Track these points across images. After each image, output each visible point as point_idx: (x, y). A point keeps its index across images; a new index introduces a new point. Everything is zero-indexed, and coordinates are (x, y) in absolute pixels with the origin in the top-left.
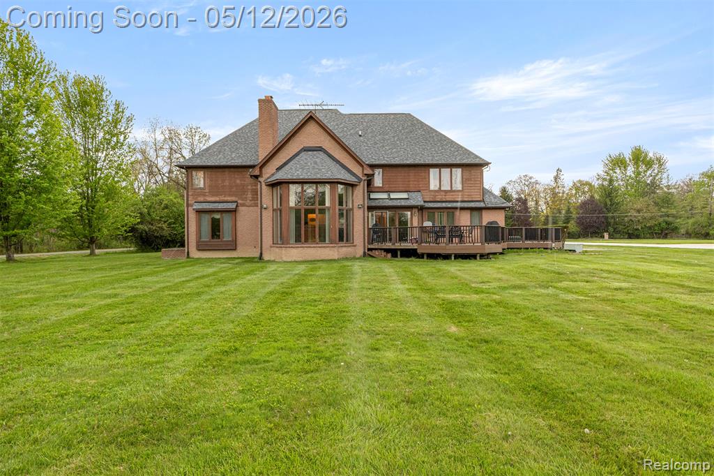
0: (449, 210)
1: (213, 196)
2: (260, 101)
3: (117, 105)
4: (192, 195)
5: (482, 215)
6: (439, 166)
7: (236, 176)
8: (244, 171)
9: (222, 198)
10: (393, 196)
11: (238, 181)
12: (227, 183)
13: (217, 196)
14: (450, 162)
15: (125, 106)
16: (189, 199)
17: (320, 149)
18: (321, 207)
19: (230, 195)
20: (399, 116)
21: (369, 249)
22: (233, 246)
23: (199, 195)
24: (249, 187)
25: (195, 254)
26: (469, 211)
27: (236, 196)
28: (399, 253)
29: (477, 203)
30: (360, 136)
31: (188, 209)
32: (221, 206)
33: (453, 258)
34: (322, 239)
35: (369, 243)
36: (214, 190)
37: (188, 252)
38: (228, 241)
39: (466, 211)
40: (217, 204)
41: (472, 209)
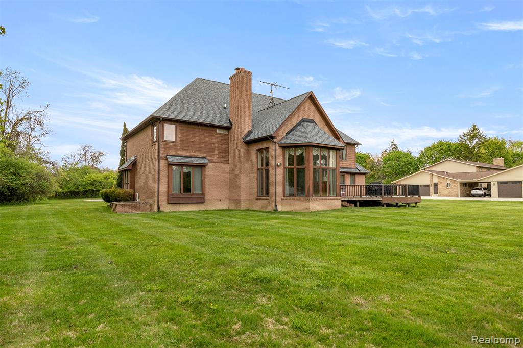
0: (341, 174)
1: (184, 150)
4: (164, 148)
5: (355, 178)
7: (205, 134)
8: (212, 130)
9: (192, 153)
11: (207, 139)
12: (197, 139)
13: (188, 150)
16: (161, 151)
19: (200, 151)
22: (201, 200)
23: (171, 148)
24: (216, 145)
25: (165, 207)
26: (350, 175)
27: (205, 152)
28: (358, 203)
31: (159, 162)
32: (194, 161)
36: (185, 144)
37: (158, 206)
38: (198, 195)
40: (189, 159)
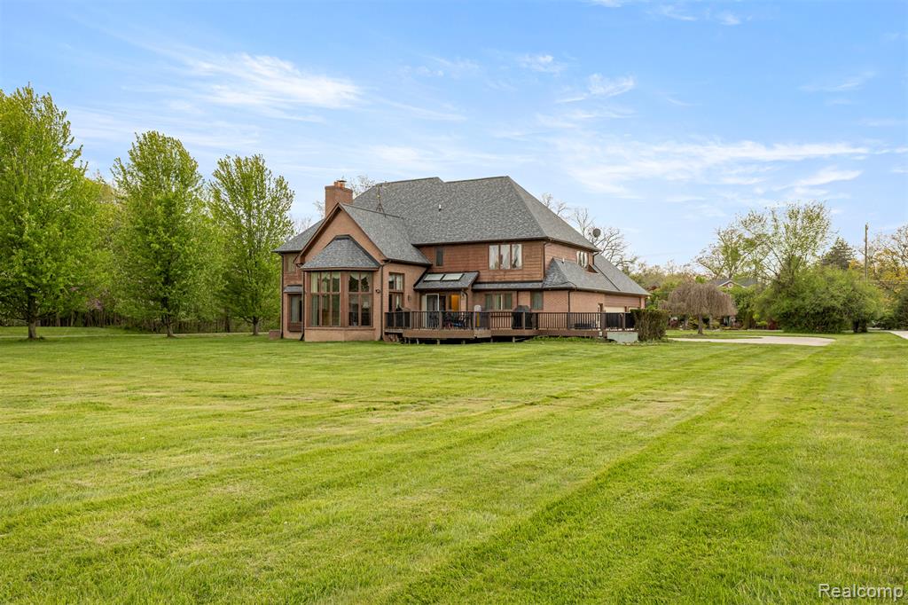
0: (507, 292)
2: (327, 188)
3: (280, 182)
6: (499, 242)
10: (449, 277)
14: (508, 237)
15: (286, 180)
17: (348, 237)
18: (335, 293)
20: (495, 180)
21: (386, 334)
23: (292, 279)
25: (287, 335)
26: (529, 293)
29: (535, 284)
30: (440, 210)
31: (283, 292)
33: (438, 343)
34: (336, 322)
35: (386, 328)
37: (282, 334)
39: (526, 293)
41: (532, 291)
